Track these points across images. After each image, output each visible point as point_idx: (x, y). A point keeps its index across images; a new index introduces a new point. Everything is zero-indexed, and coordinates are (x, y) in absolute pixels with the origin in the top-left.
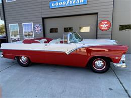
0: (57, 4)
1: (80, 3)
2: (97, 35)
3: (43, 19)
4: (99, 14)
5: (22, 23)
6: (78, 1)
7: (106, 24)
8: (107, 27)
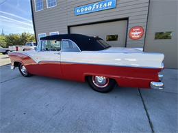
0: (82, 10)
1: (107, 7)
2: (126, 41)
3: (69, 27)
4: (130, 19)
5: (50, 33)
6: (106, 4)
7: (137, 31)
8: (138, 35)
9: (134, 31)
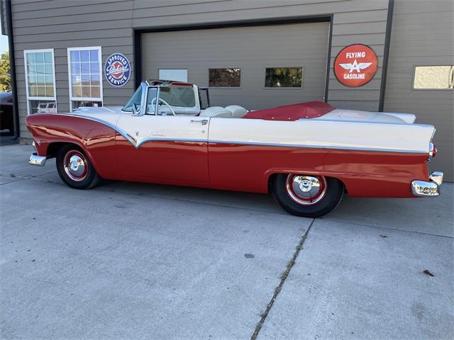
3: (139, 34)
5: (68, 49)
7: (360, 60)
8: (362, 71)
9: (351, 61)
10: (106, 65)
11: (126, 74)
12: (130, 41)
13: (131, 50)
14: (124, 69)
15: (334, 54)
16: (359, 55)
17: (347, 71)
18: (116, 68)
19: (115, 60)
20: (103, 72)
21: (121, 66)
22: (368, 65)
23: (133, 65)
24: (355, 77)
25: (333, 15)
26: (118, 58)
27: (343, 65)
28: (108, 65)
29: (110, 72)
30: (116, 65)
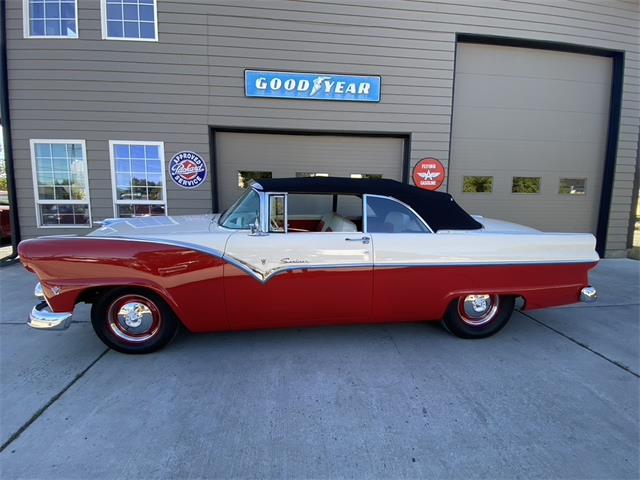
1: (357, 94)
4: (413, 138)
5: (110, 141)
6: (353, 86)
7: (432, 171)
8: (434, 179)
9: (425, 171)
10: (171, 164)
11: (201, 175)
12: (206, 139)
13: (207, 149)
14: (197, 170)
15: (412, 163)
16: (431, 166)
17: (423, 179)
18: (186, 167)
19: (183, 159)
20: (167, 171)
21: (192, 165)
22: (437, 174)
23: (209, 165)
24: (428, 183)
25: (411, 133)
26: (189, 156)
27: (420, 174)
28: (173, 163)
29: (178, 171)
30: (186, 165)
